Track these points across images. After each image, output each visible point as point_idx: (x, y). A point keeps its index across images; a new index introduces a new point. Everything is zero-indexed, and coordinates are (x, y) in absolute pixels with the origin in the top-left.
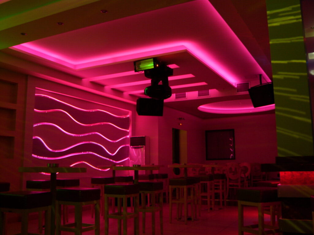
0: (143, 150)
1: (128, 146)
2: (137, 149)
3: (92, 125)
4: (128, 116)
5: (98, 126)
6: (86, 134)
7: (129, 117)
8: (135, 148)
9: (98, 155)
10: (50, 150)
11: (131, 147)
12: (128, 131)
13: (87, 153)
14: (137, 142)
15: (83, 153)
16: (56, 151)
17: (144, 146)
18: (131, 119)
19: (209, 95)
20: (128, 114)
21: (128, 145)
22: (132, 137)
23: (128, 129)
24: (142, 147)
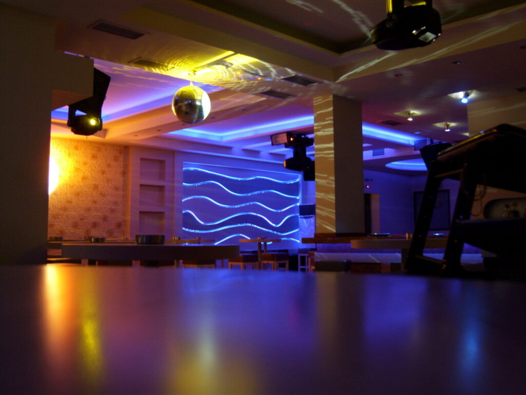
0: (312, 220)
1: (297, 217)
2: (307, 219)
3: (249, 195)
4: (298, 180)
5: (258, 194)
6: (243, 205)
7: (298, 182)
8: (305, 218)
9: (259, 227)
10: (202, 223)
11: (302, 216)
12: (298, 198)
13: (245, 224)
14: (308, 211)
15: (239, 225)
16: (209, 224)
17: (314, 216)
18: (301, 183)
19: (384, 154)
20: (297, 178)
21: (298, 214)
22: (302, 205)
23: (297, 195)
24: (311, 217)
